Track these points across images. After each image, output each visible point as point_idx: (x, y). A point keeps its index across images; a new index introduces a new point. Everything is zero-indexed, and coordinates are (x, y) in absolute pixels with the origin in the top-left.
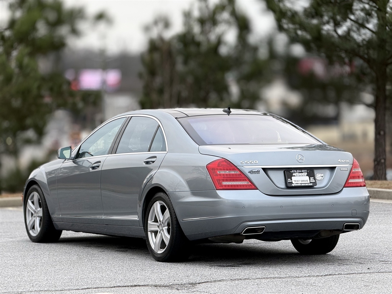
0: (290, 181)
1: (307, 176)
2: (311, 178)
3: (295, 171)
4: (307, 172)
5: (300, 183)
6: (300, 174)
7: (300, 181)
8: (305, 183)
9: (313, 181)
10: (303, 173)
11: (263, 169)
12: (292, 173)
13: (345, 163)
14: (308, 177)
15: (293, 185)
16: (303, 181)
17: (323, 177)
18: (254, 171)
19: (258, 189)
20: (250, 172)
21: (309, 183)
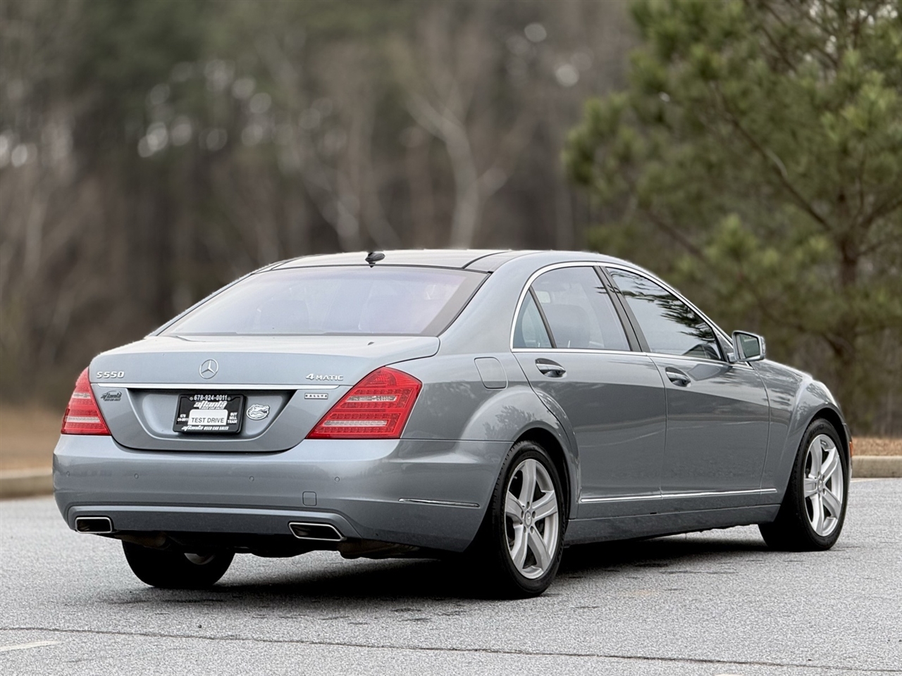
0: (184, 420)
1: (225, 408)
2: (232, 414)
3: (202, 397)
4: (227, 400)
5: (202, 426)
6: (212, 404)
7: (206, 420)
8: (213, 426)
10: (218, 401)
11: (131, 390)
12: (194, 400)
13: (326, 381)
14: (226, 412)
15: (185, 428)
16: (213, 420)
17: (266, 412)
18: (111, 394)
19: (111, 435)
20: (105, 397)
21: (222, 426)
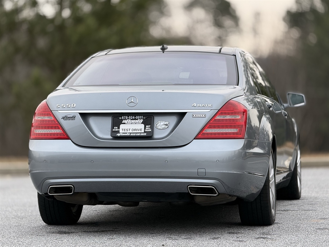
0: (116, 130)
1: (142, 123)
2: (147, 126)
3: (127, 118)
4: (143, 119)
5: (129, 133)
6: (133, 121)
7: (131, 130)
8: (136, 133)
9: (148, 131)
10: (137, 119)
11: (81, 114)
12: (122, 119)
13: (204, 107)
14: (143, 125)
15: (119, 135)
16: (135, 130)
17: (167, 125)
18: (68, 116)
19: (70, 139)
20: (63, 118)
21: (142, 133)
